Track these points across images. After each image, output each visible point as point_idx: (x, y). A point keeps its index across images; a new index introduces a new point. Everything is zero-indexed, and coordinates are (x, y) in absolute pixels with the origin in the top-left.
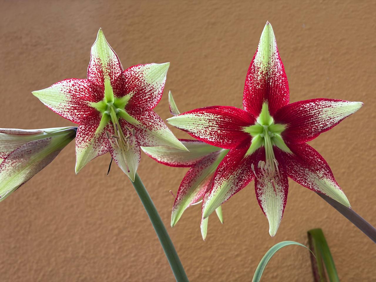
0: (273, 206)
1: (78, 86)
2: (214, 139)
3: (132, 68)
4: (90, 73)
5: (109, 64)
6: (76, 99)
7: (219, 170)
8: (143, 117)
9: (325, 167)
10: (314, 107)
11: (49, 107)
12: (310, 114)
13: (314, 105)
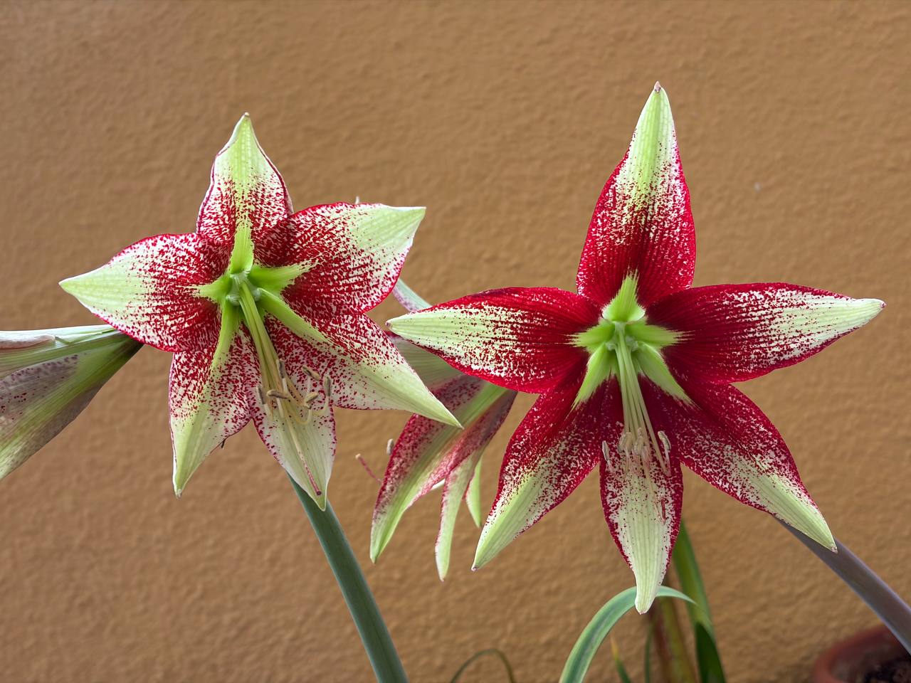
0: (644, 538)
1: (174, 252)
2: (506, 371)
3: (319, 208)
4: (205, 216)
5: (254, 193)
6: (167, 284)
7: (515, 447)
8: (338, 326)
9: (777, 446)
10: (759, 301)
11: (102, 316)
12: (749, 317)
13: (761, 299)
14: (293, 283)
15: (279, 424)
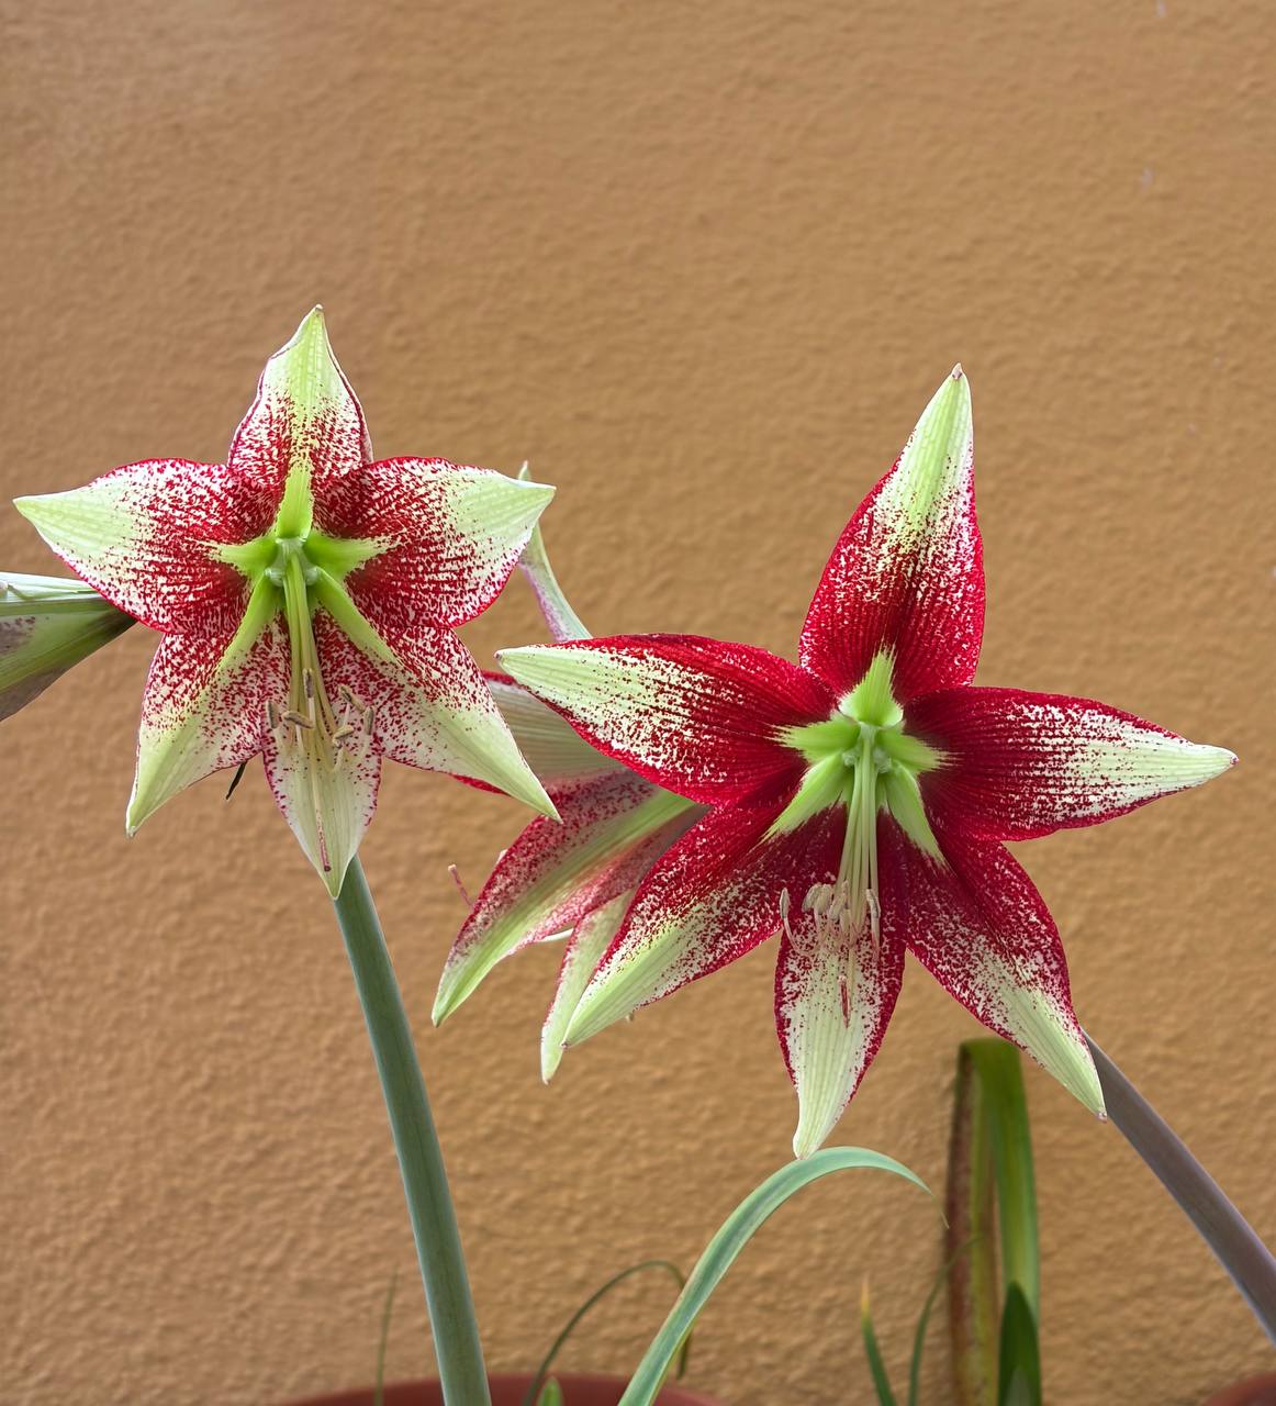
0: (827, 1049)
1: (189, 487)
2: (665, 761)
3: (409, 461)
4: (243, 444)
5: (320, 422)
6: (172, 532)
7: (659, 877)
8: (413, 641)
9: (1049, 948)
10: (1057, 723)
11: (67, 559)
12: (1039, 745)
13: (1060, 720)
14: (362, 567)
15: (300, 767)
